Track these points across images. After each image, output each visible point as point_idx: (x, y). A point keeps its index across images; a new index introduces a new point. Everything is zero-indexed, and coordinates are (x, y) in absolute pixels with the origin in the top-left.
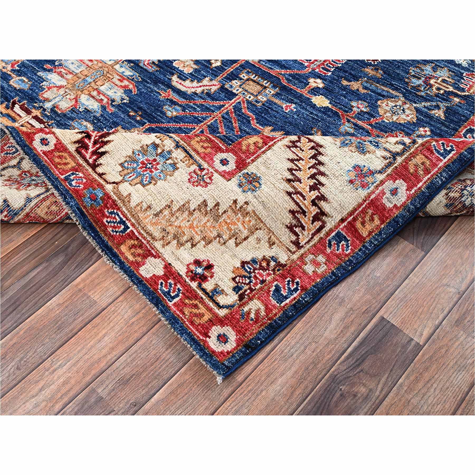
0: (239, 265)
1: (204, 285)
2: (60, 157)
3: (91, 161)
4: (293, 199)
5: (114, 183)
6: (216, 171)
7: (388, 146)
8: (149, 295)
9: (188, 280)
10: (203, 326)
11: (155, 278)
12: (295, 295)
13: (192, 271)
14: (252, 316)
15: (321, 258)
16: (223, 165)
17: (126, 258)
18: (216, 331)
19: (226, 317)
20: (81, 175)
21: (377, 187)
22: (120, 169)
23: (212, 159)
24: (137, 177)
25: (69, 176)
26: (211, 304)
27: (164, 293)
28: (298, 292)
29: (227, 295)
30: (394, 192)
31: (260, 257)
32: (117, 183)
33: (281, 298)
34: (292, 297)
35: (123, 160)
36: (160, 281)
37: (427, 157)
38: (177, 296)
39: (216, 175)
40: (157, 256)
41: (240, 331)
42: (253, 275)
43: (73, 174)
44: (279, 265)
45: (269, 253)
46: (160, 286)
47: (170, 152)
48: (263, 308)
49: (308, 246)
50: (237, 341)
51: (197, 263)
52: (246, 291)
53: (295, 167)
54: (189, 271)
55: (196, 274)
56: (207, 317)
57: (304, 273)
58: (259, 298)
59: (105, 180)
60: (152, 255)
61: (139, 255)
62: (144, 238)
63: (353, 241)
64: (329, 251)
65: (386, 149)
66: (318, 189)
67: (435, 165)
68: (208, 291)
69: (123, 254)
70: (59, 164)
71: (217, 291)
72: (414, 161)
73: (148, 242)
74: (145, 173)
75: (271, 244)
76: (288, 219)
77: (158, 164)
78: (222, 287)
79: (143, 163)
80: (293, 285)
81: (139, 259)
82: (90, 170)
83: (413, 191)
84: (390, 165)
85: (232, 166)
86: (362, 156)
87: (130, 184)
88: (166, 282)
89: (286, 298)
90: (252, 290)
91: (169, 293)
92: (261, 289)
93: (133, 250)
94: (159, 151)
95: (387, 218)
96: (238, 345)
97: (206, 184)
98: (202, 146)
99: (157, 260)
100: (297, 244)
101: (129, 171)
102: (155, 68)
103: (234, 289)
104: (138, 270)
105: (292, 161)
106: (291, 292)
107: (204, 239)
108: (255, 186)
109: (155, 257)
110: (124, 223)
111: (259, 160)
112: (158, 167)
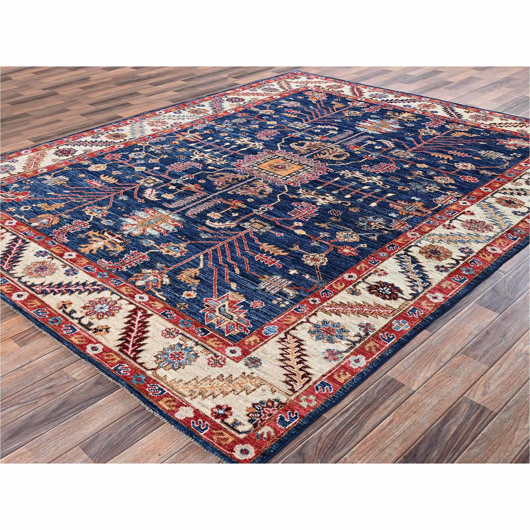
0: (250, 406)
1: (226, 421)
2: (107, 356)
3: (132, 356)
4: (286, 369)
5: (152, 369)
6: (228, 357)
7: (349, 338)
8: (184, 430)
9: (213, 418)
10: (228, 445)
11: (188, 420)
12: (296, 421)
13: (215, 413)
14: (265, 436)
15: (312, 397)
16: (233, 353)
17: (164, 408)
18: (238, 448)
19: (245, 439)
20: (126, 366)
21: (345, 359)
22: (156, 359)
23: (224, 350)
24: (169, 364)
25: (117, 367)
26: (233, 432)
27: (196, 428)
28: (298, 419)
29: (244, 425)
30: (357, 361)
31: (266, 400)
32: (155, 369)
33: (285, 424)
34: (293, 422)
35: (156, 354)
36: (192, 421)
37: (376, 342)
38: (206, 428)
39: (227, 359)
40: (188, 405)
41: (257, 446)
42: (262, 411)
43: (120, 366)
44: (281, 403)
45: (272, 397)
46: (192, 424)
47: (191, 348)
48: (272, 431)
49: (301, 391)
50: (255, 452)
51: (219, 407)
52: (258, 421)
53: (285, 353)
54: (213, 412)
55: (219, 414)
56: (231, 439)
57: (301, 407)
58: (268, 425)
59: (145, 368)
60: (184, 405)
61: (173, 406)
62: (177, 396)
63: (334, 386)
64: (317, 392)
65: (348, 340)
66: (303, 363)
67: (383, 346)
68: (229, 424)
69: (161, 406)
70: (108, 360)
71: (236, 423)
72: (368, 345)
73: (180, 398)
74: (174, 361)
75: (274, 392)
76: (284, 378)
77: (183, 354)
78: (240, 421)
79: (172, 355)
80: (293, 415)
81: (174, 408)
82: (132, 361)
83: (370, 360)
84: (352, 348)
85: (239, 353)
86: (332, 344)
87: (165, 369)
88: (197, 421)
89: (289, 423)
90: (262, 421)
91: (199, 427)
92: (269, 419)
93: (168, 404)
94: (183, 347)
95: (355, 373)
96: (257, 454)
97: (222, 366)
98: (216, 344)
99: (188, 408)
100: (293, 390)
101: (162, 360)
102: (195, 217)
103: (249, 421)
104: (173, 415)
105: (283, 349)
106: (292, 419)
107: (222, 393)
108: (257, 365)
109: (186, 406)
110: (161, 389)
111: (259, 349)
112: (184, 356)
